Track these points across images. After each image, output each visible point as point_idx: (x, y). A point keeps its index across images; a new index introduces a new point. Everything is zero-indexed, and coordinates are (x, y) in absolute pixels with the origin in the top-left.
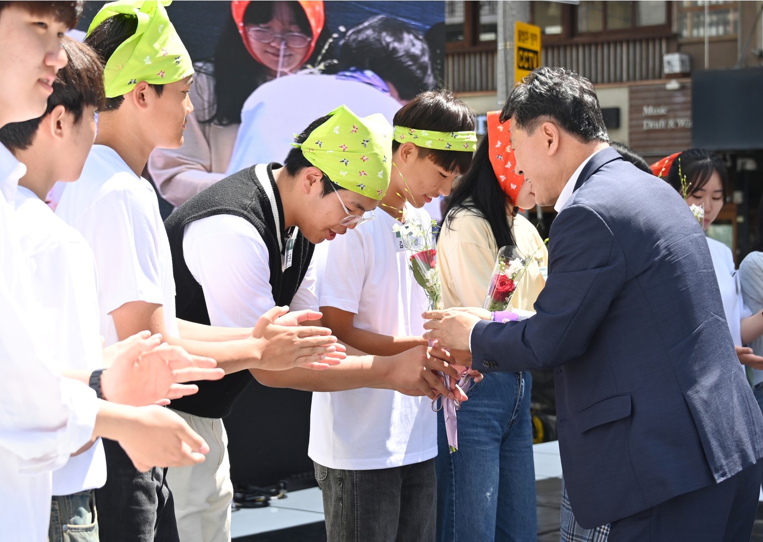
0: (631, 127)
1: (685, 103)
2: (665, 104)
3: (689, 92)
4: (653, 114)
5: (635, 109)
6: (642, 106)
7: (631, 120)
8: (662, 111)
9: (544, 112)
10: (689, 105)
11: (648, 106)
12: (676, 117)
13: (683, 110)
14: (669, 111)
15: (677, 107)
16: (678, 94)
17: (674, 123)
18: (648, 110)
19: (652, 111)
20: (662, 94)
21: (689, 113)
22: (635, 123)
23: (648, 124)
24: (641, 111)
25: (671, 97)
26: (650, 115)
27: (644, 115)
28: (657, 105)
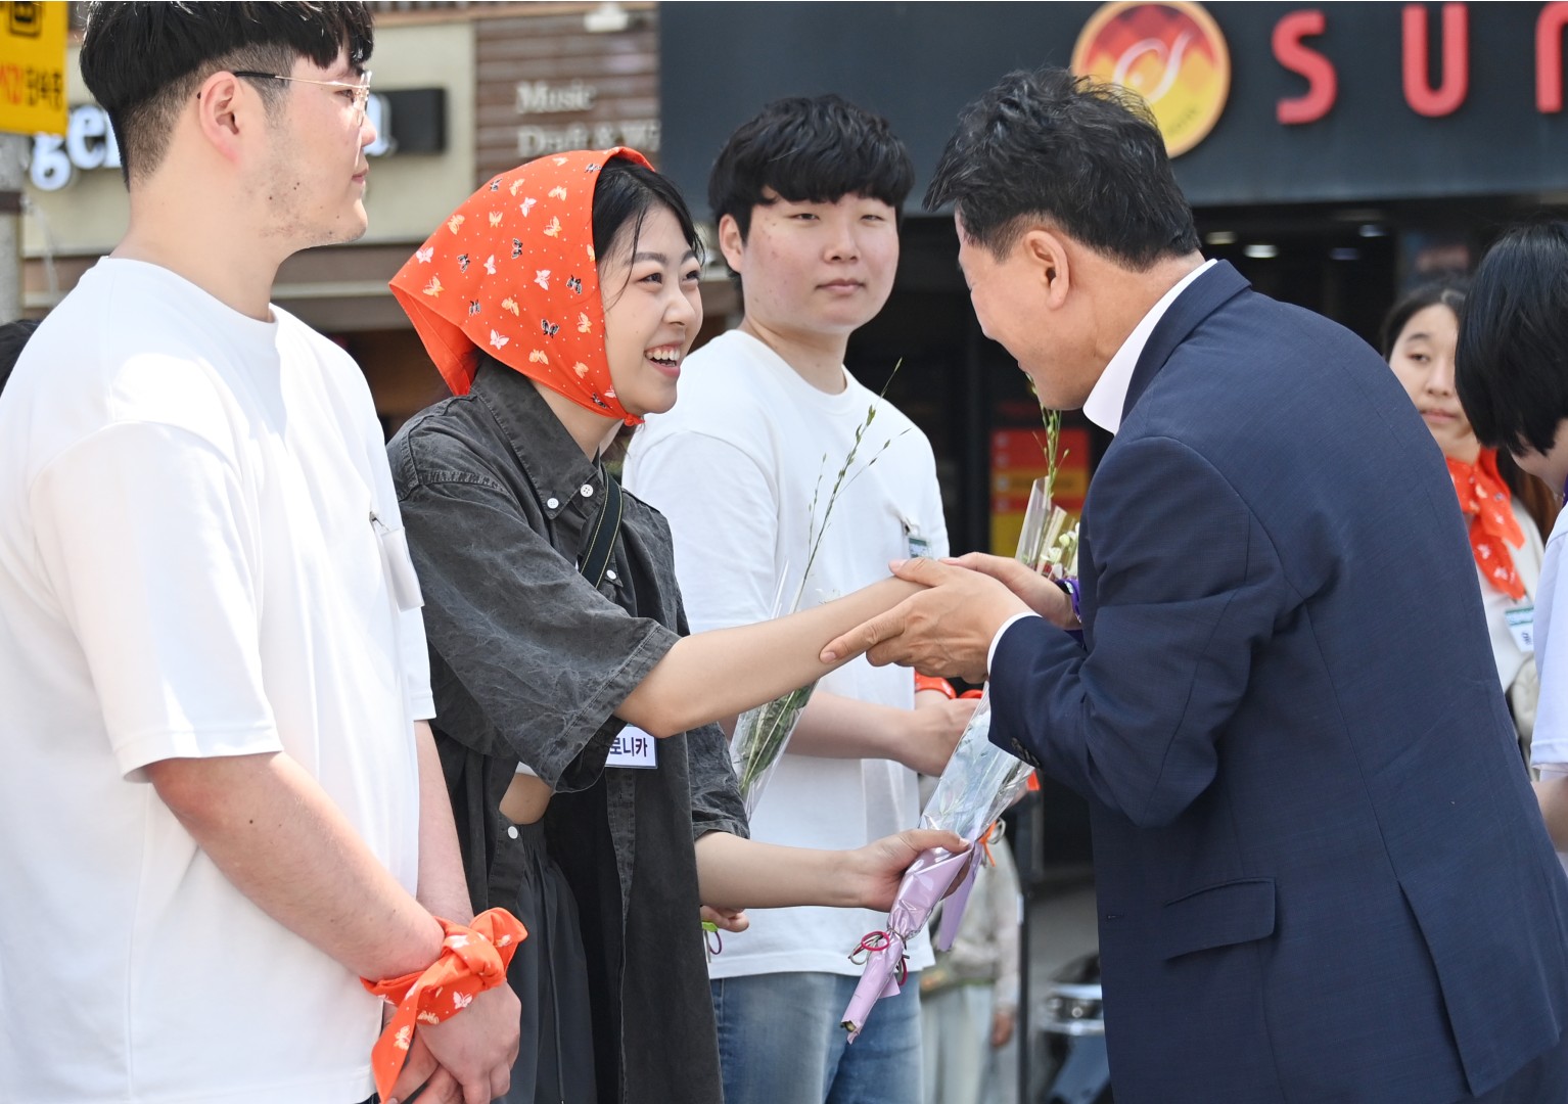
0: (479, 148)
1: (643, 74)
2: (586, 78)
3: (650, 39)
4: (547, 110)
5: (492, 92)
6: (512, 83)
7: (479, 126)
8: (576, 98)
9: (1028, 207)
10: (650, 83)
11: (532, 81)
12: (617, 118)
13: (637, 95)
14: (595, 99)
15: (624, 86)
16: (624, 45)
17: (612, 136)
18: (533, 97)
19: (544, 97)
20: (574, 44)
21: (650, 106)
22: (490, 135)
23: (532, 140)
24: (511, 99)
25: (599, 54)
26: (540, 110)
27: (520, 110)
28: (559, 81)
